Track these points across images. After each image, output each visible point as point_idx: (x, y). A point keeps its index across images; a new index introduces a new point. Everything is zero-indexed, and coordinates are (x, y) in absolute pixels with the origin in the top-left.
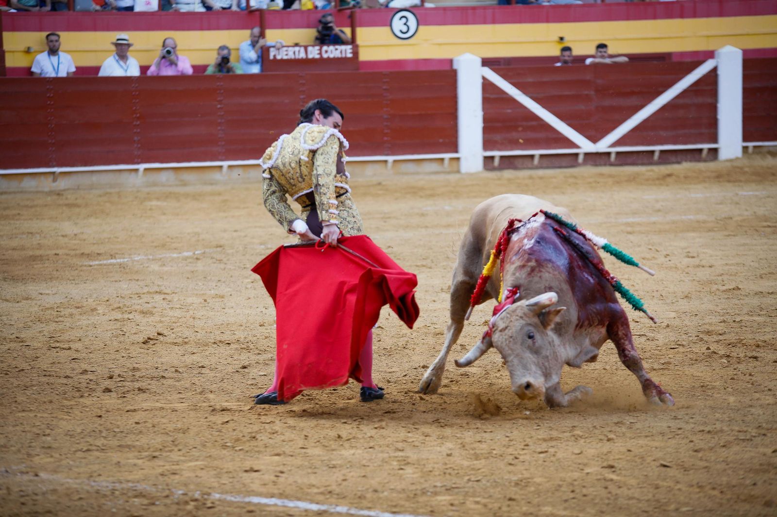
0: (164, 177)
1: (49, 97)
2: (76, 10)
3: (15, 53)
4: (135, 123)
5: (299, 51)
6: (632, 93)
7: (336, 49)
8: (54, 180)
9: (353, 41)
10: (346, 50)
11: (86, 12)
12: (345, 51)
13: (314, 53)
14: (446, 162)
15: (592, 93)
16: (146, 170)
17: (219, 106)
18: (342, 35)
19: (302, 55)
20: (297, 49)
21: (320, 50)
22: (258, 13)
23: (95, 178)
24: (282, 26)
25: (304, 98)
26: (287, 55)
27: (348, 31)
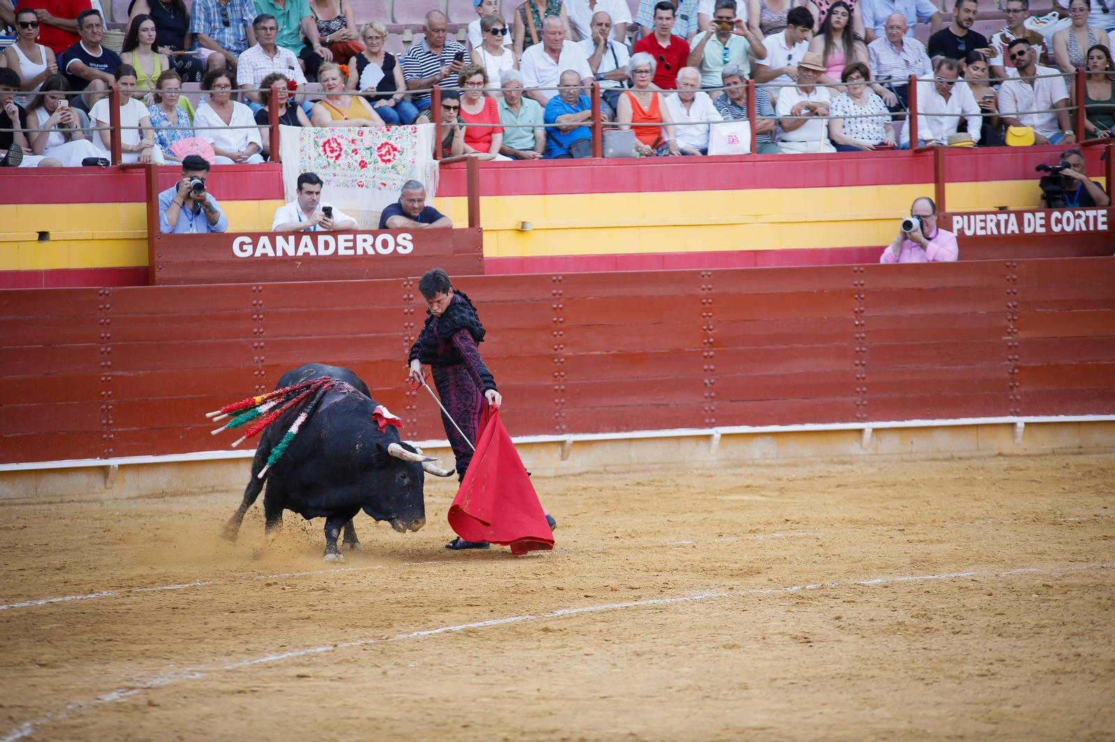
0: (757, 450)
1: (555, 309)
2: (606, 155)
3: (499, 232)
4: (706, 354)
5: (1007, 222)
7: (1079, 216)
8: (564, 457)
9: (1110, 201)
10: (1095, 218)
11: (623, 159)
13: (1035, 224)
16: (724, 436)
17: (857, 323)
19: (1013, 227)
20: (1003, 217)
21: (1047, 219)
22: (932, 153)
23: (634, 453)
24: (976, 176)
25: (1014, 306)
26: (982, 228)
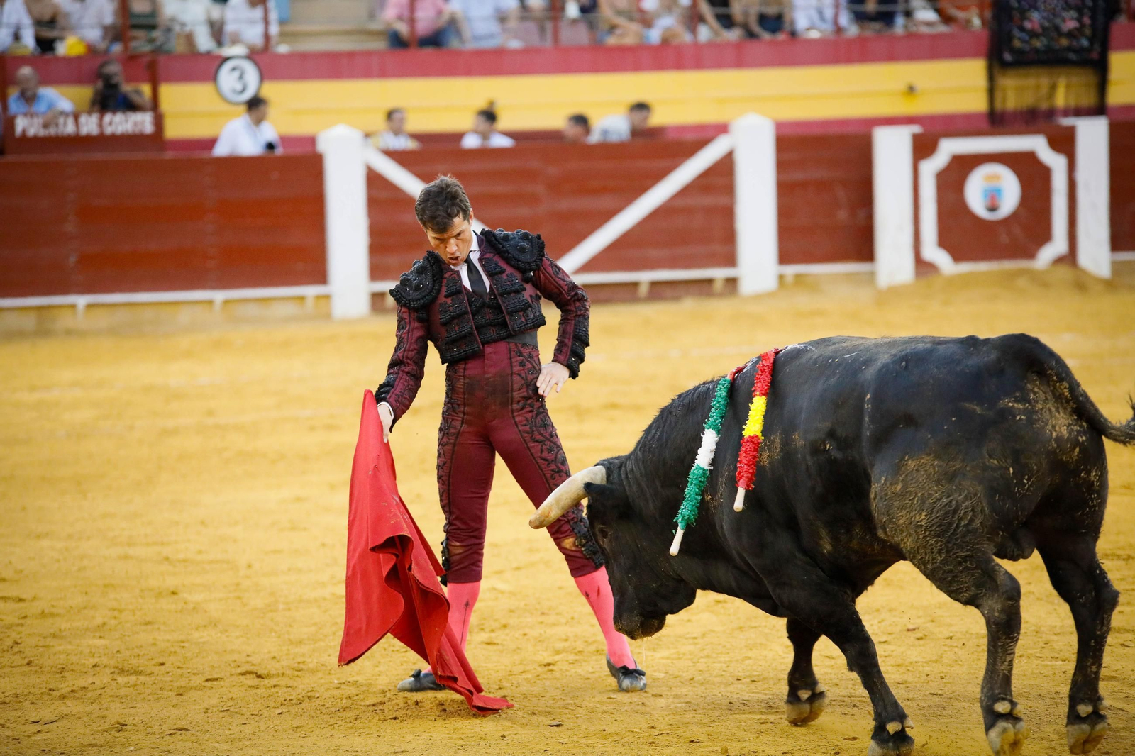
6: (603, 190)
7: (127, 120)
9: (155, 106)
10: (143, 122)
12: (141, 122)
13: (89, 125)
14: (310, 303)
15: (540, 189)
18: (135, 98)
19: (69, 128)
21: (101, 119)
25: (73, 200)
27: (146, 89)
